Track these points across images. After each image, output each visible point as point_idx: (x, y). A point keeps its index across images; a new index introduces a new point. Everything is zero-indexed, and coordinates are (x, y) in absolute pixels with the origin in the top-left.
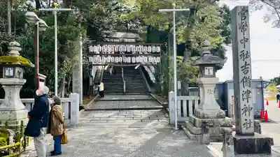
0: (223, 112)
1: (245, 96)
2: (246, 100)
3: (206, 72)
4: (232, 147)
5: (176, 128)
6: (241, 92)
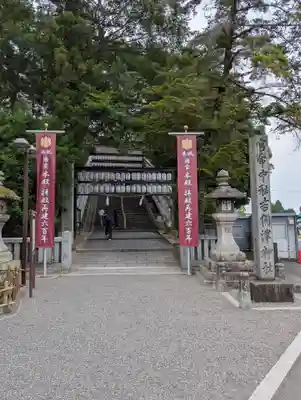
0: (244, 255)
1: (264, 236)
2: (265, 241)
3: (224, 207)
4: (248, 294)
5: (189, 274)
6: (260, 231)
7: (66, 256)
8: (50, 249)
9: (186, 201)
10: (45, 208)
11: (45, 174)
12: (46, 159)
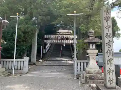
1: (109, 62)
2: (109, 65)
3: (91, 47)
5: (75, 78)
7: (25, 67)
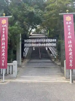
8: (5, 69)
9: (69, 46)
10: (3, 51)
11: (4, 36)
12: (4, 29)
